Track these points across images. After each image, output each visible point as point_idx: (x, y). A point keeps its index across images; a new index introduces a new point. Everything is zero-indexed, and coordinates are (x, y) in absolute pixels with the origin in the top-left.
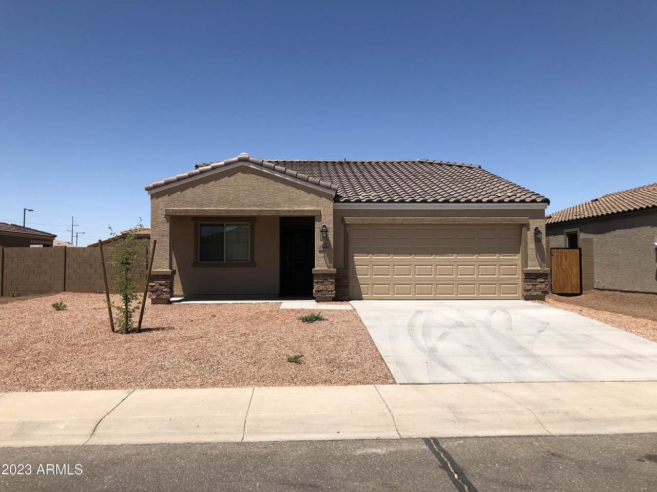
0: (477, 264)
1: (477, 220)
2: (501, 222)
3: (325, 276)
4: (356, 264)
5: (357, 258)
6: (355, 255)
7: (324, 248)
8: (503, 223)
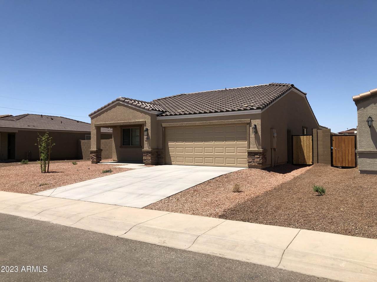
0: (225, 146)
1: (221, 122)
2: (234, 123)
3: (147, 152)
4: (169, 147)
5: (170, 144)
6: (169, 142)
7: (147, 139)
8: (236, 123)
